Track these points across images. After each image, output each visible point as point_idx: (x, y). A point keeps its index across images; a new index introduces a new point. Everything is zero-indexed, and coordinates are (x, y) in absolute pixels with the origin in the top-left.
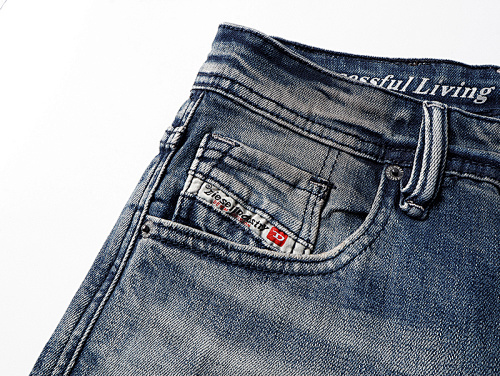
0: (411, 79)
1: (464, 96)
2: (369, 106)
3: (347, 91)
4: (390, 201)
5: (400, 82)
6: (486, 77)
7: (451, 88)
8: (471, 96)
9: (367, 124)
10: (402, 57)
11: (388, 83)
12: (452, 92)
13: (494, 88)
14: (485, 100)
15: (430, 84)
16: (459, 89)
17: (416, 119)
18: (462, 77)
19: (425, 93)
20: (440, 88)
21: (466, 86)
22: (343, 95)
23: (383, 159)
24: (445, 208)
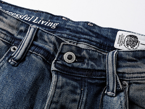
0: (33, 17)
1: (48, 25)
2: (12, 24)
3: (6, 18)
4: (7, 58)
5: (29, 18)
6: (57, 20)
7: (45, 22)
8: (51, 26)
9: (10, 30)
10: (33, 9)
11: (25, 17)
12: (45, 23)
13: (58, 24)
14: (55, 27)
15: (39, 20)
16: (48, 22)
17: (26, 31)
18: (49, 19)
19: (36, 22)
20: (41, 21)
21: (50, 22)
22: (4, 19)
23: (12, 43)
24: (25, 63)
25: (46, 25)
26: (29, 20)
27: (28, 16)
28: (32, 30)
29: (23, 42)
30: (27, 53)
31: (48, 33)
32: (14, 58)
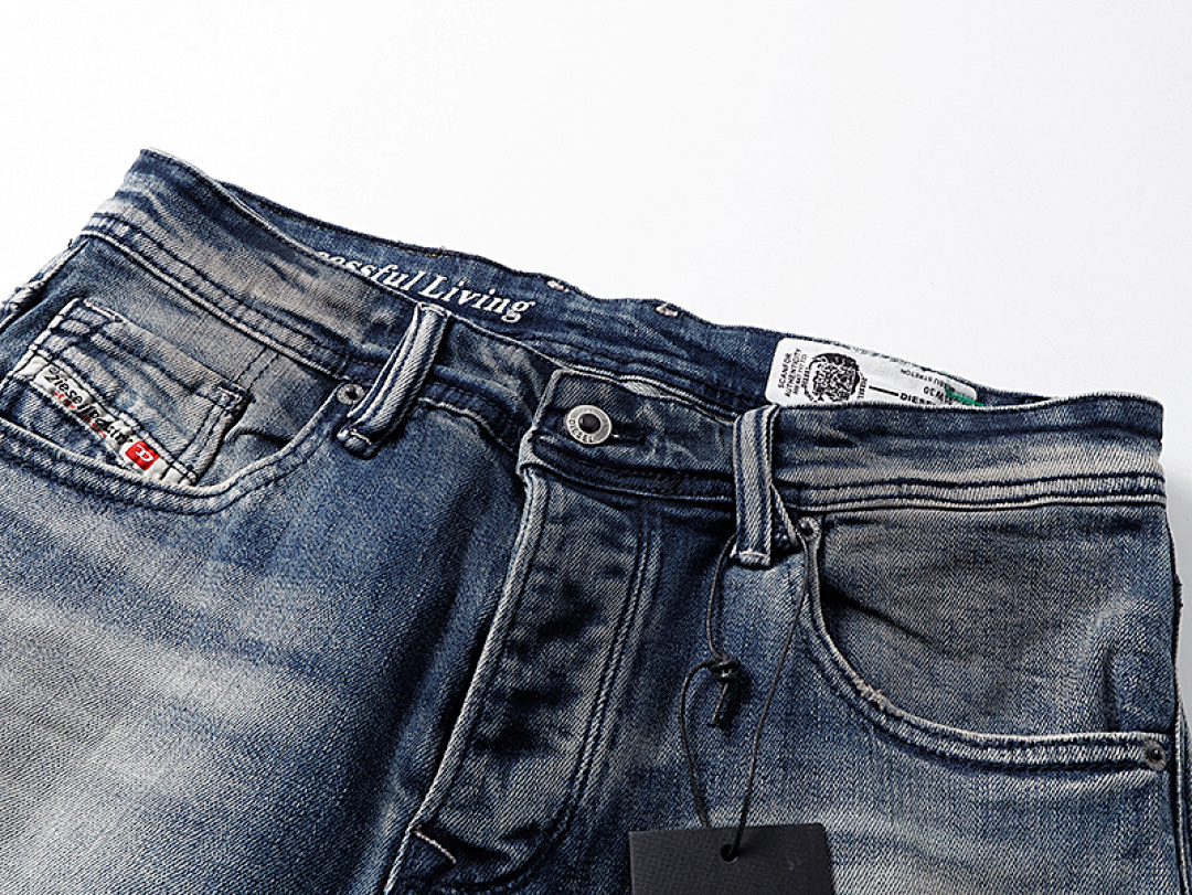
0: (421, 274)
1: (489, 308)
2: (338, 297)
3: (313, 272)
4: (327, 428)
5: (404, 277)
6: (529, 287)
7: (475, 295)
8: (499, 310)
9: (329, 322)
10: (419, 244)
11: (387, 275)
12: (474, 301)
13: (533, 304)
14: (518, 317)
15: (446, 286)
16: (485, 297)
17: (400, 327)
18: (493, 282)
19: (436, 296)
20: (459, 293)
21: (496, 295)
22: (305, 278)
23: (342, 374)
24: (405, 446)
25: (477, 306)
26: (402, 284)
27: (401, 271)
28: (428, 320)
29: (396, 366)
30: (411, 408)
31: (492, 338)
32: (362, 423)
